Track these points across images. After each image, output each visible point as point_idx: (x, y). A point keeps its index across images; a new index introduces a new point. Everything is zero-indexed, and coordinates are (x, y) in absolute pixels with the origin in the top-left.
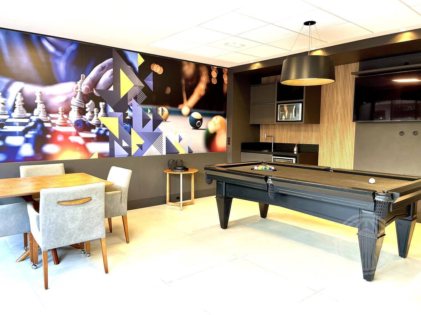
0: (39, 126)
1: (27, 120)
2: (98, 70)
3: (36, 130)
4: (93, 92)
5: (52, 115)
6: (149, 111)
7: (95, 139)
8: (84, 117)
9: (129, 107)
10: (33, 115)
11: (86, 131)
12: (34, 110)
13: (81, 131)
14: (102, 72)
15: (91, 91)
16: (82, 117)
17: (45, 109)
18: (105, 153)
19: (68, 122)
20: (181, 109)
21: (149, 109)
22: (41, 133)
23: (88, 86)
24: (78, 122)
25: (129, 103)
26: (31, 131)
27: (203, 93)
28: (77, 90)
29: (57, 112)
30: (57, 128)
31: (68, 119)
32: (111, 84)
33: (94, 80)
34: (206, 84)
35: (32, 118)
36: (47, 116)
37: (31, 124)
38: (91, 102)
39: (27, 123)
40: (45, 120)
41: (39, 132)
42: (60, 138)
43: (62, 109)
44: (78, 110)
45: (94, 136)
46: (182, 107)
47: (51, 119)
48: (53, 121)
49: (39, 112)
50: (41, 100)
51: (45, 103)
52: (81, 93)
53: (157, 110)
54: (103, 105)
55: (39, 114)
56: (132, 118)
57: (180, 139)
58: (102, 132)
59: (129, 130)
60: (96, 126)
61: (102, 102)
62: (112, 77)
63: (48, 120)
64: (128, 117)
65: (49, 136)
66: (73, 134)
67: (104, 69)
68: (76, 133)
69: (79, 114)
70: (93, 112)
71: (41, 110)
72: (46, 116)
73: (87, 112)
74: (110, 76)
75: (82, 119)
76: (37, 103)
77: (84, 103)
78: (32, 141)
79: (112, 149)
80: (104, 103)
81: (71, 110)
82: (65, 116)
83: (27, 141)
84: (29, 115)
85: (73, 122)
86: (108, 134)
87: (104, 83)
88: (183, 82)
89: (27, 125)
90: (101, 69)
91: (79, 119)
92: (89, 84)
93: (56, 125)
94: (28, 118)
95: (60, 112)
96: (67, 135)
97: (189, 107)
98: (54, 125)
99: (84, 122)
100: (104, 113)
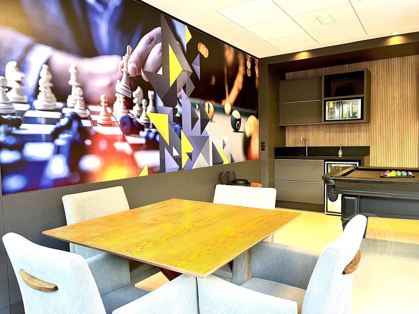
0: (75, 125)
1: (57, 115)
2: (146, 43)
3: (71, 132)
4: (140, 74)
5: (92, 108)
6: (197, 107)
7: (144, 146)
8: (131, 111)
9: (178, 99)
10: (66, 106)
11: (134, 133)
12: (67, 97)
13: (128, 134)
14: (150, 45)
15: (138, 73)
16: (129, 113)
17: (83, 96)
18: (155, 167)
19: (113, 119)
20: (224, 106)
21: (197, 105)
22: (78, 137)
23: (135, 65)
24: (125, 120)
25: (178, 95)
26: (64, 133)
27: (240, 87)
28: (122, 70)
29: (98, 103)
30: (99, 129)
31: (112, 115)
32: (160, 65)
33: (141, 56)
34: (243, 75)
35: (65, 110)
36: (86, 108)
37: (64, 122)
38: (139, 89)
39: (58, 120)
40: (82, 116)
41: (74, 135)
42: (103, 145)
43: (105, 98)
44: (125, 100)
45: (143, 141)
46: (225, 103)
47: (91, 114)
48: (94, 117)
49: (74, 102)
50: (77, 80)
51: (83, 87)
52: (128, 74)
53: (204, 105)
54: (152, 96)
55: (75, 104)
56: (181, 115)
57: (224, 145)
58: (151, 135)
59: (179, 133)
60: (145, 127)
61: (151, 90)
62: (161, 54)
63: (87, 116)
64: (178, 115)
65: (88, 142)
66: (119, 138)
67: (152, 42)
68: (122, 136)
69: (125, 108)
70: (141, 105)
71: (78, 97)
72: (84, 108)
73: (135, 104)
74: (159, 53)
75: (129, 114)
76: (71, 86)
77: (131, 90)
78: (66, 150)
79: (163, 160)
80: (153, 93)
81: (116, 101)
82: (109, 110)
83: (58, 150)
84: (60, 105)
85: (119, 120)
86: (158, 138)
87: (152, 62)
88: (225, 71)
89: (57, 124)
90: (149, 42)
91: (125, 114)
92: (136, 63)
93: (98, 124)
94: (59, 110)
95: (102, 104)
96: (111, 140)
97: (231, 104)
98: (94, 123)
99: (132, 120)
100: (153, 108)
